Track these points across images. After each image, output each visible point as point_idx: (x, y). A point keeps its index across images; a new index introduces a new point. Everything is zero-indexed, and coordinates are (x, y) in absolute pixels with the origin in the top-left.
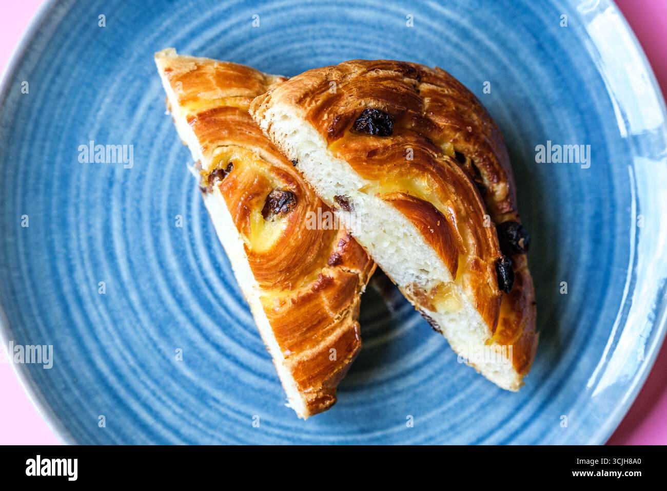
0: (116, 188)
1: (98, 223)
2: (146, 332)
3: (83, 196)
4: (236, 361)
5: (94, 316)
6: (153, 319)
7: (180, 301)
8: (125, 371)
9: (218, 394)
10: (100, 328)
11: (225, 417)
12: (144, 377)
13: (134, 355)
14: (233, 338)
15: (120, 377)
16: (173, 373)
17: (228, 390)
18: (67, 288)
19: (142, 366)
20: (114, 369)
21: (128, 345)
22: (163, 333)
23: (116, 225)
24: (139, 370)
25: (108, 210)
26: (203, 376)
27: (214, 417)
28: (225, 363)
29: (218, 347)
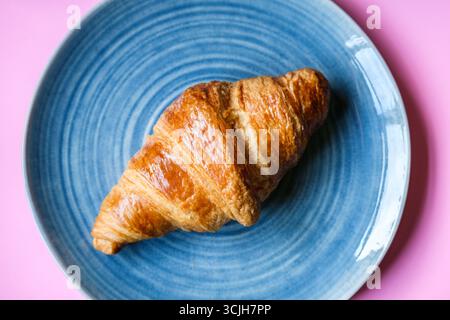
0: (278, 57)
1: (265, 40)
2: (204, 37)
3: (281, 39)
4: (168, 73)
5: (223, 17)
6: (207, 44)
7: (210, 61)
8: (189, 19)
9: (156, 57)
10: (215, 17)
11: (144, 55)
12: (182, 26)
13: (195, 27)
14: (180, 77)
15: (188, 15)
16: (177, 41)
17: (156, 63)
18: (242, 10)
19: (187, 28)
20: (193, 14)
21: (201, 26)
22: (199, 45)
23: (261, 48)
24: (187, 25)
25: (270, 48)
26: (169, 55)
27: (147, 50)
28: (169, 68)
29: (179, 68)
